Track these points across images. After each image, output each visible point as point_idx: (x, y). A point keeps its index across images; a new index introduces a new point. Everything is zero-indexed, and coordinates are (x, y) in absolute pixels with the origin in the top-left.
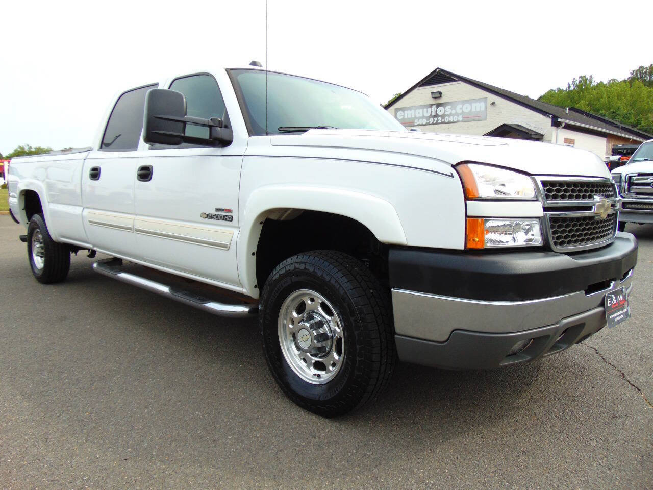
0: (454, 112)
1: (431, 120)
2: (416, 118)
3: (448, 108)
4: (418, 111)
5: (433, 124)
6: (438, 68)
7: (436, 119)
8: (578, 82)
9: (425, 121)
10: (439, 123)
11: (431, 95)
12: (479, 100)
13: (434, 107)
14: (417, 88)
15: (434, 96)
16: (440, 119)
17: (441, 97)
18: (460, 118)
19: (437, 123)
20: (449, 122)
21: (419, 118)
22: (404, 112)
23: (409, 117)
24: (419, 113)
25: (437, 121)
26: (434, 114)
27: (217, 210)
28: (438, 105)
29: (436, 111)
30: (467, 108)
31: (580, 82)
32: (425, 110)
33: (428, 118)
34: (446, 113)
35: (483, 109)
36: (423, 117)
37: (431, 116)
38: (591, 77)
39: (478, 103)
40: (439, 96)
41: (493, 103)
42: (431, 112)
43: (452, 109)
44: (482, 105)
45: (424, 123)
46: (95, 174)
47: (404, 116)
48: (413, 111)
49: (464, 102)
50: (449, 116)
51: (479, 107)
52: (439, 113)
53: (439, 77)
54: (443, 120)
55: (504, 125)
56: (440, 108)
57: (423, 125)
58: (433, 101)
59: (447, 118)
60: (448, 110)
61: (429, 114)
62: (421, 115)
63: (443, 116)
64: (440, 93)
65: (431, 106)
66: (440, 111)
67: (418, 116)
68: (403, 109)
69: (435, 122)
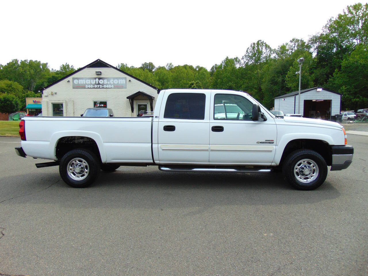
0: (109, 83)
1: (96, 86)
2: (86, 84)
3: (105, 80)
4: (87, 80)
5: (97, 88)
6: (99, 59)
7: (98, 86)
9: (92, 86)
10: (101, 88)
11: (95, 73)
12: (122, 78)
13: (97, 79)
14: (87, 68)
15: (97, 74)
16: (101, 86)
17: (101, 74)
18: (113, 86)
19: (99, 88)
20: (106, 88)
21: (88, 85)
22: (78, 80)
23: (82, 83)
24: (88, 82)
25: (100, 87)
26: (97, 83)
27: (266, 140)
28: (100, 79)
29: (99, 82)
30: (116, 82)
32: (92, 80)
33: (94, 85)
34: (104, 83)
35: (124, 83)
36: (91, 84)
37: (96, 84)
39: (122, 80)
40: (100, 74)
41: (130, 81)
42: (96, 82)
43: (108, 81)
44: (124, 80)
45: (92, 87)
47: (78, 82)
48: (84, 80)
49: (114, 78)
50: (106, 84)
51: (122, 82)
53: (99, 64)
54: (103, 87)
55: (139, 92)
56: (101, 80)
57: (91, 88)
58: (96, 76)
59: (105, 86)
60: (105, 81)
61: (94, 83)
62: (89, 83)
63: (103, 85)
64: (101, 72)
65: (95, 78)
66: (101, 82)
67: (87, 83)
68: (78, 79)
69: (98, 87)
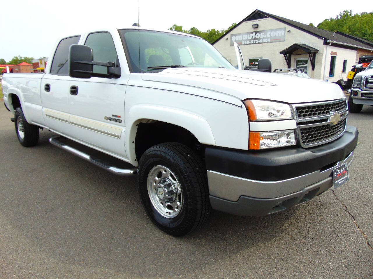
0: (265, 36)
1: (252, 42)
2: (243, 40)
3: (262, 34)
4: (244, 36)
5: (253, 44)
6: (257, 10)
7: (255, 41)
8: (342, 15)
9: (248, 42)
10: (257, 43)
11: (252, 26)
12: (281, 29)
13: (254, 33)
14: (244, 22)
15: (254, 27)
16: (257, 40)
17: (258, 27)
18: (269, 40)
19: (255, 43)
20: (263, 43)
21: (245, 40)
22: (236, 37)
23: (239, 39)
24: (245, 37)
25: (256, 42)
26: (253, 38)
27: (113, 116)
28: (256, 33)
29: (255, 36)
30: (273, 34)
31: (344, 14)
32: (249, 35)
33: (250, 40)
34: (261, 37)
35: (283, 34)
36: (247, 40)
37: (252, 39)
38: (351, 11)
39: (280, 31)
40: (257, 26)
41: (289, 31)
42: (252, 37)
43: (264, 35)
44: (283, 32)
45: (248, 43)
46: (48, 88)
47: (236, 39)
48: (241, 36)
49: (272, 30)
50: (263, 39)
51: (281, 33)
52: (257, 37)
53: (257, 15)
54: (259, 42)
55: (295, 44)
56: (258, 34)
57: (247, 44)
58: (253, 30)
59: (261, 40)
60: (262, 35)
61: (251, 38)
62: (246, 39)
63: (259, 39)
64: (258, 25)
65: (252, 33)
66: (258, 36)
67: (244, 39)
68: (235, 35)
69: (254, 43)
